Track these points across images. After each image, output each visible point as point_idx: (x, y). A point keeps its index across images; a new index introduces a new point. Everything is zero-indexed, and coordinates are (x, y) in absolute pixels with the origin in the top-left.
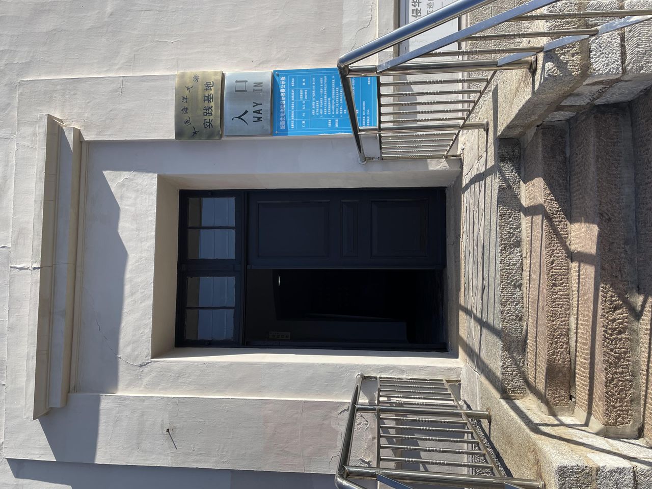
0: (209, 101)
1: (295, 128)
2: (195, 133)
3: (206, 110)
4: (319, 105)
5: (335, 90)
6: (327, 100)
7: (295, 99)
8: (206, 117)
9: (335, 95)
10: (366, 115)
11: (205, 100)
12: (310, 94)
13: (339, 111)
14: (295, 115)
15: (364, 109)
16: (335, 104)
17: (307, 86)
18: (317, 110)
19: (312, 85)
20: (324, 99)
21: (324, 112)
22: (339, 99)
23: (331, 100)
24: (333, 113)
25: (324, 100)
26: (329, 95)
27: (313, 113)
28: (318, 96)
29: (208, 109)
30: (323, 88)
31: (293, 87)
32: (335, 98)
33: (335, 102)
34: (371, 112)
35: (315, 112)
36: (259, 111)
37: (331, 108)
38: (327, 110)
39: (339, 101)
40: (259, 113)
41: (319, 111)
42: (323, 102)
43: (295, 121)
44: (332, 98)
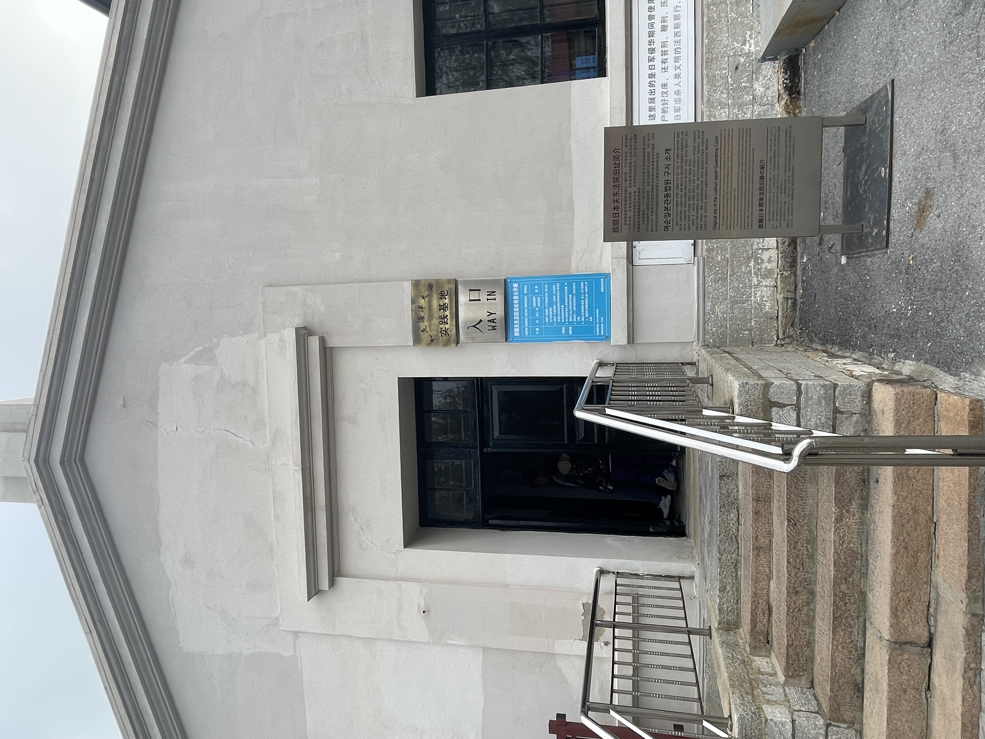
0: (444, 310)
1: (529, 334)
2: (432, 341)
3: (442, 319)
4: (553, 312)
5: (568, 297)
6: (561, 308)
7: (528, 306)
8: (442, 326)
9: (568, 303)
10: (600, 323)
11: (440, 310)
12: (543, 301)
13: (573, 319)
14: (528, 322)
15: (598, 316)
16: (569, 311)
17: (540, 292)
18: (551, 317)
19: (545, 292)
20: (557, 305)
21: (557, 320)
22: (573, 306)
23: (564, 308)
24: (567, 320)
25: (557, 307)
26: (562, 302)
27: (547, 321)
28: (551, 304)
29: (444, 319)
30: (556, 295)
31: (525, 294)
32: (569, 305)
33: (569, 309)
34: (604, 319)
35: (549, 320)
36: (493, 320)
37: (565, 315)
38: (561, 318)
39: (573, 308)
40: (493, 322)
41: (553, 318)
42: (557, 310)
43: (529, 329)
44: (565, 305)
